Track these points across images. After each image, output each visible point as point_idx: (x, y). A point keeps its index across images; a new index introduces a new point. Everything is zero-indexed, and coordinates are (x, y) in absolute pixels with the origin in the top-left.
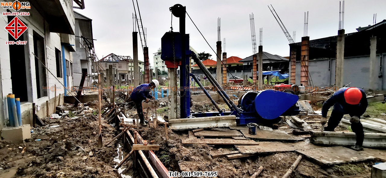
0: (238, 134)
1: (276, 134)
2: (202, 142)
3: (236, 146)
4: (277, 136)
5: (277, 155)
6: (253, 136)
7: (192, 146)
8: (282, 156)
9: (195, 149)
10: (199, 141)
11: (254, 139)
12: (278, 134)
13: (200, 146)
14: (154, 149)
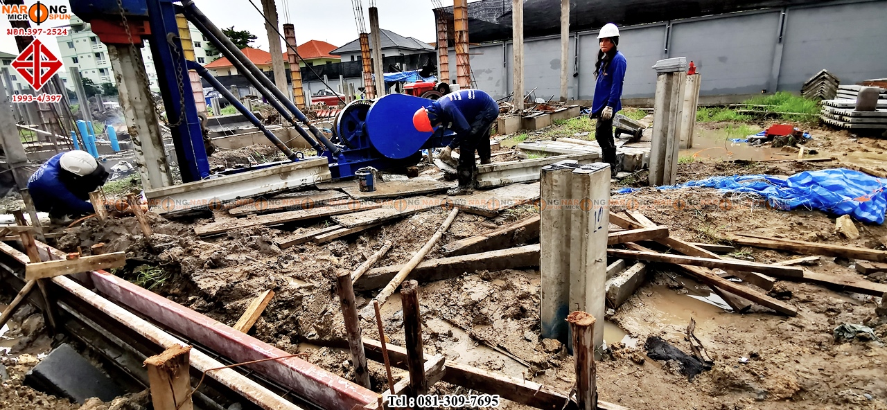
0: (337, 195)
1: (415, 184)
2: (252, 224)
3: (334, 217)
4: (416, 186)
5: (416, 217)
6: (369, 195)
7: (227, 235)
8: (426, 215)
9: (235, 240)
10: (243, 222)
11: (371, 199)
12: (418, 184)
13: (245, 231)
14: (109, 265)
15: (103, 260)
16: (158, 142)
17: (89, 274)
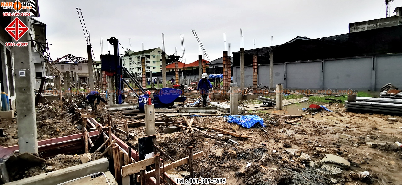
14: (93, 117)
15: (93, 116)
16: (113, 96)
17: (90, 118)
